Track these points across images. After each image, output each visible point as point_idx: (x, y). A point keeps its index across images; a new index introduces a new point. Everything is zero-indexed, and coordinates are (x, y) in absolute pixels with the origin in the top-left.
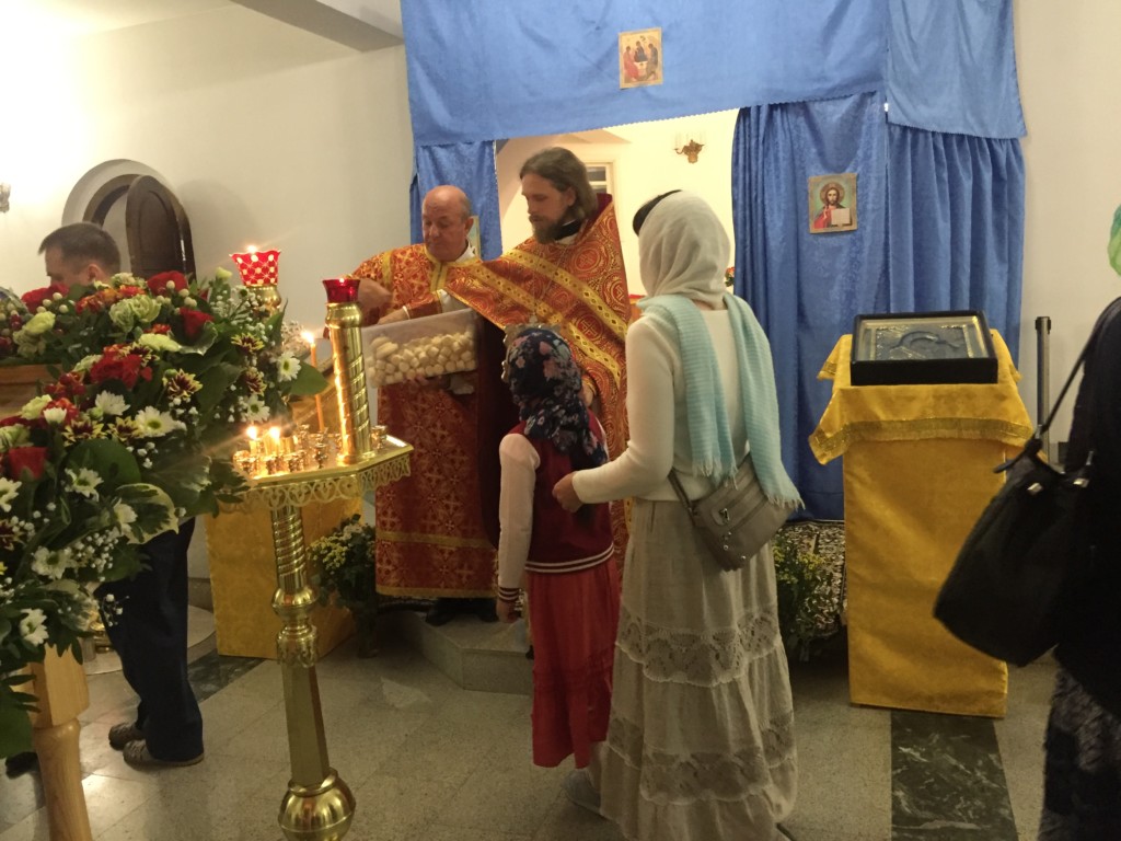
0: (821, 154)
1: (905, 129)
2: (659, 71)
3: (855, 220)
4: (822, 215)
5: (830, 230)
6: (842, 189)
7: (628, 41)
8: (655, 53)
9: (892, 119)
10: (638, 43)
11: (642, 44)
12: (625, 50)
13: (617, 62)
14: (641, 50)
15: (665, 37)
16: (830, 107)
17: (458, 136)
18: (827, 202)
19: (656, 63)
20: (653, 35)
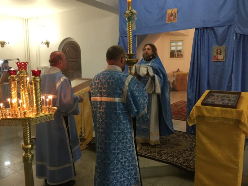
2: (176, 19)
3: (224, 58)
4: (215, 57)
5: (217, 61)
6: (222, 50)
7: (169, 11)
8: (175, 14)
10: (171, 12)
11: (172, 12)
12: (168, 14)
13: (166, 17)
14: (172, 14)
15: (178, 10)
16: (219, 28)
18: (217, 53)
19: (175, 17)
20: (175, 10)
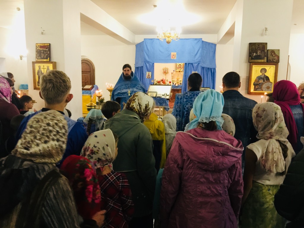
0: (194, 69)
1: (203, 67)
2: (176, 57)
9: (202, 66)
12: (172, 55)
14: (174, 55)
15: (177, 54)
16: (195, 64)
17: (150, 62)
20: (175, 53)
